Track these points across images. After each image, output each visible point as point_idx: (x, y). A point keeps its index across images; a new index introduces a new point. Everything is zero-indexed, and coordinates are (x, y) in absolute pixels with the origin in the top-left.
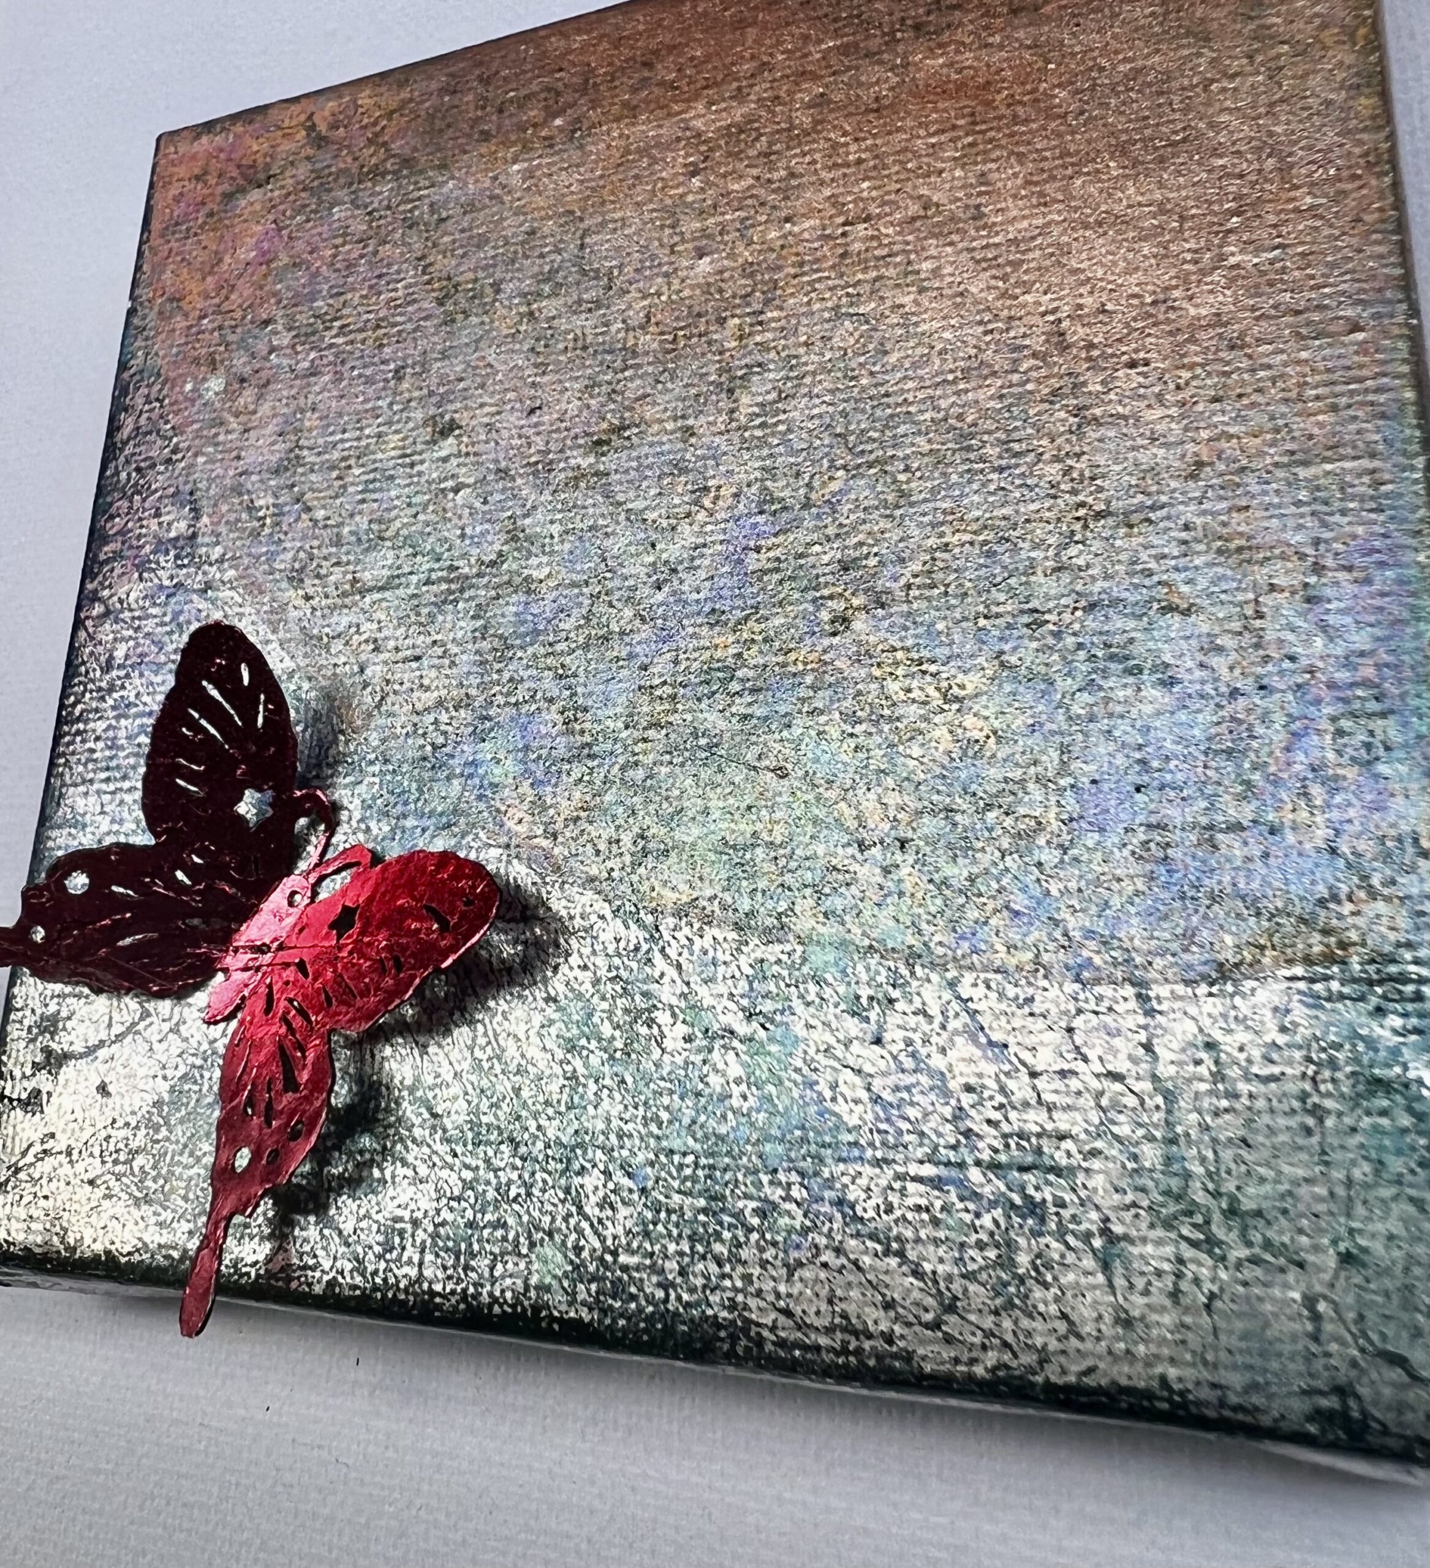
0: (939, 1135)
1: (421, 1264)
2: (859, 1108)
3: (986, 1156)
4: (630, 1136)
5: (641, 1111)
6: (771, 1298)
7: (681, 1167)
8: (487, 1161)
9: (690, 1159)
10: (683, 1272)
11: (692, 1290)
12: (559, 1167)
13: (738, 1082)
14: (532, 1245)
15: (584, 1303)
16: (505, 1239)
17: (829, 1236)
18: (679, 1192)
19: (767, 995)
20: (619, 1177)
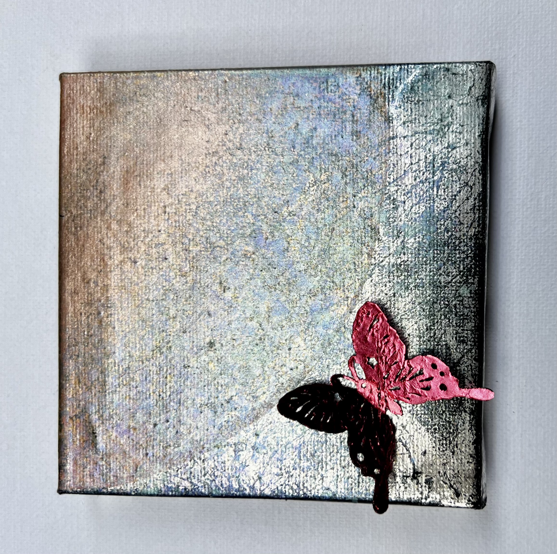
0: (427, 186)
1: (467, 330)
2: (421, 207)
3: (431, 176)
4: (430, 269)
5: (424, 266)
6: (468, 228)
7: (437, 254)
8: (439, 311)
9: (436, 252)
10: (464, 252)
11: (468, 250)
12: (439, 289)
13: (415, 239)
14: (460, 296)
15: (474, 280)
16: (459, 304)
17: (452, 214)
18: (444, 254)
19: (393, 232)
20: (441, 272)
